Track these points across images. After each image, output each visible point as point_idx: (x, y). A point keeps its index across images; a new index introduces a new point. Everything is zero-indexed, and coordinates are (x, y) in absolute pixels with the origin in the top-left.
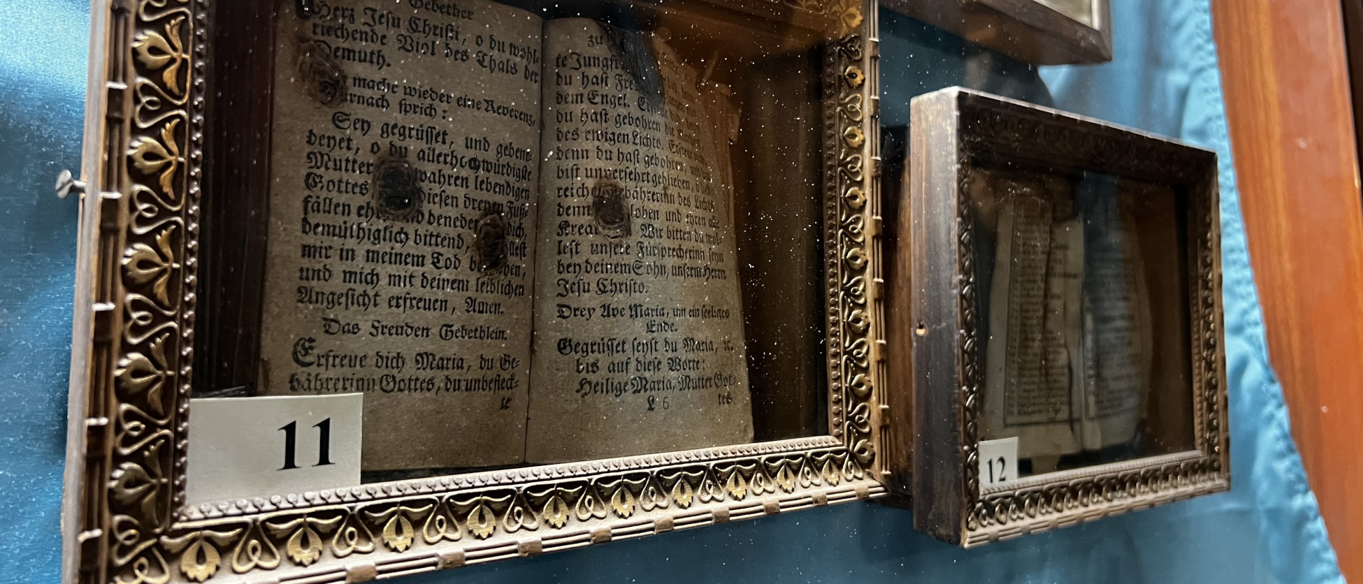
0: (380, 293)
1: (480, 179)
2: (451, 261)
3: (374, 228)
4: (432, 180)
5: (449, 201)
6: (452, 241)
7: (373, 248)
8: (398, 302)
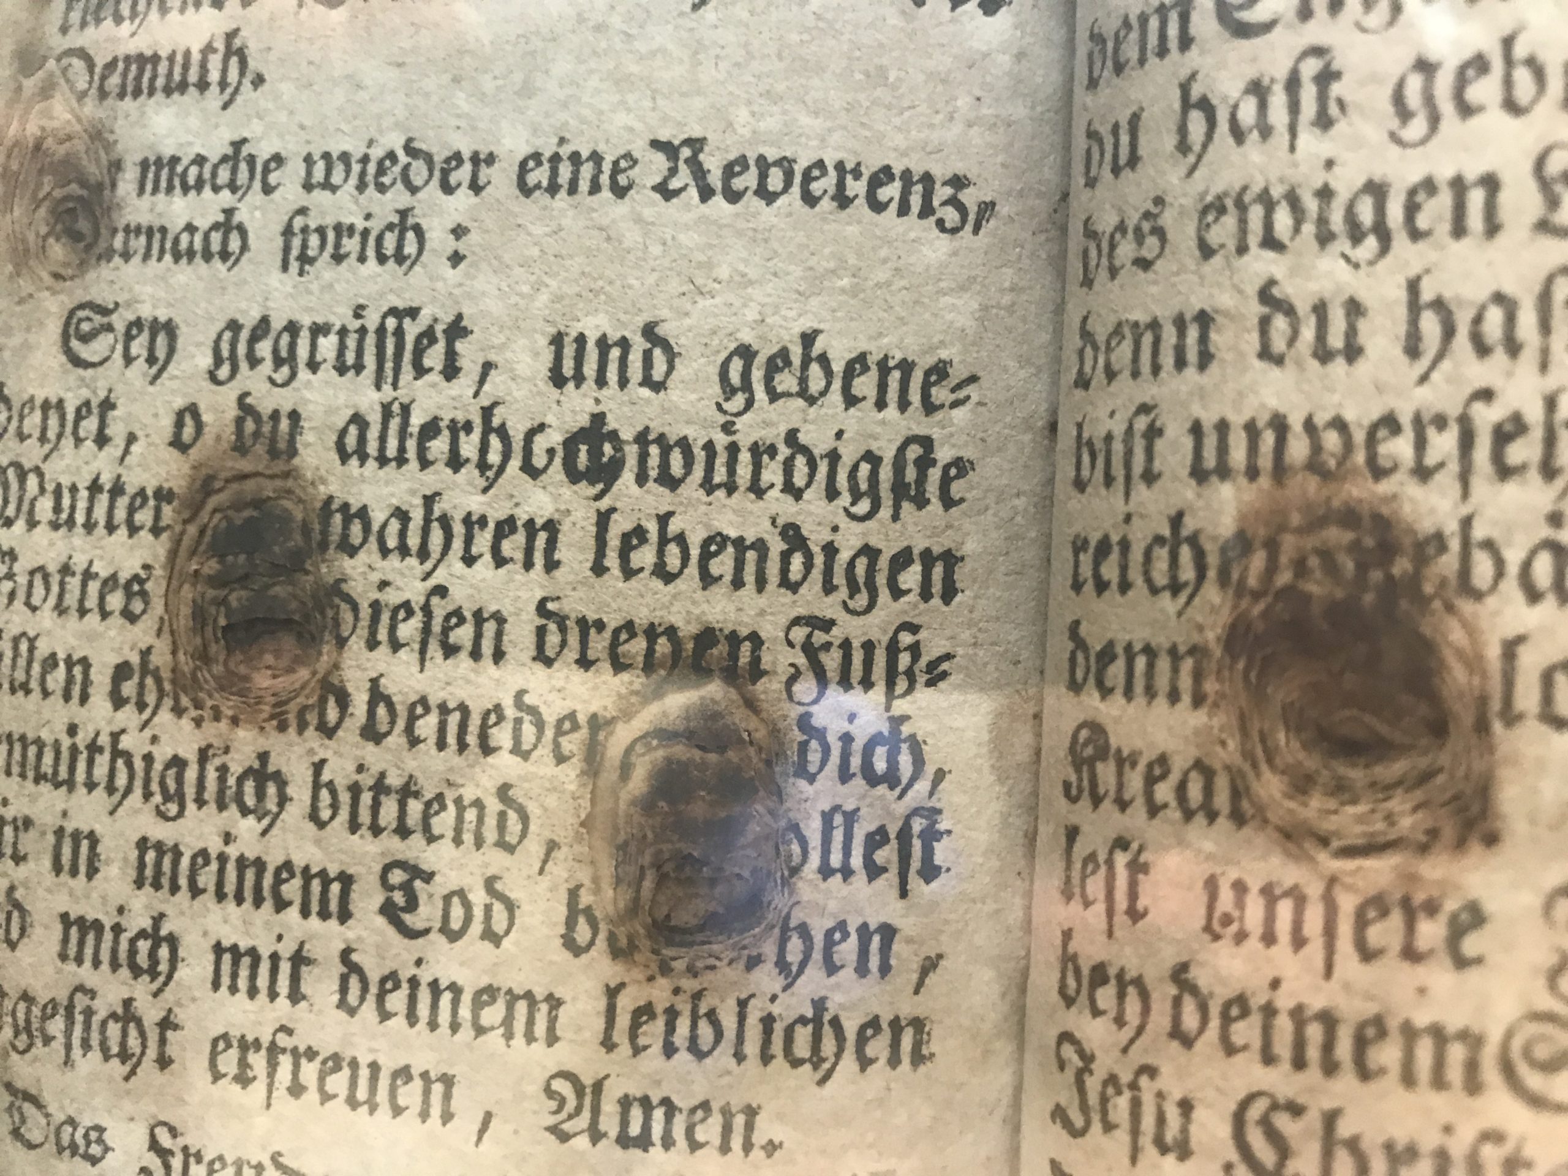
0: (180, 1016)
1: (619, 525)
2: (467, 906)
3: (162, 753)
4: (392, 542)
5: (463, 635)
6: (471, 815)
7: (160, 831)
8: (243, 1064)
